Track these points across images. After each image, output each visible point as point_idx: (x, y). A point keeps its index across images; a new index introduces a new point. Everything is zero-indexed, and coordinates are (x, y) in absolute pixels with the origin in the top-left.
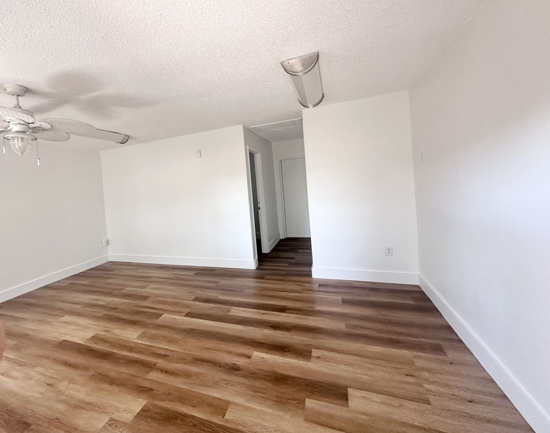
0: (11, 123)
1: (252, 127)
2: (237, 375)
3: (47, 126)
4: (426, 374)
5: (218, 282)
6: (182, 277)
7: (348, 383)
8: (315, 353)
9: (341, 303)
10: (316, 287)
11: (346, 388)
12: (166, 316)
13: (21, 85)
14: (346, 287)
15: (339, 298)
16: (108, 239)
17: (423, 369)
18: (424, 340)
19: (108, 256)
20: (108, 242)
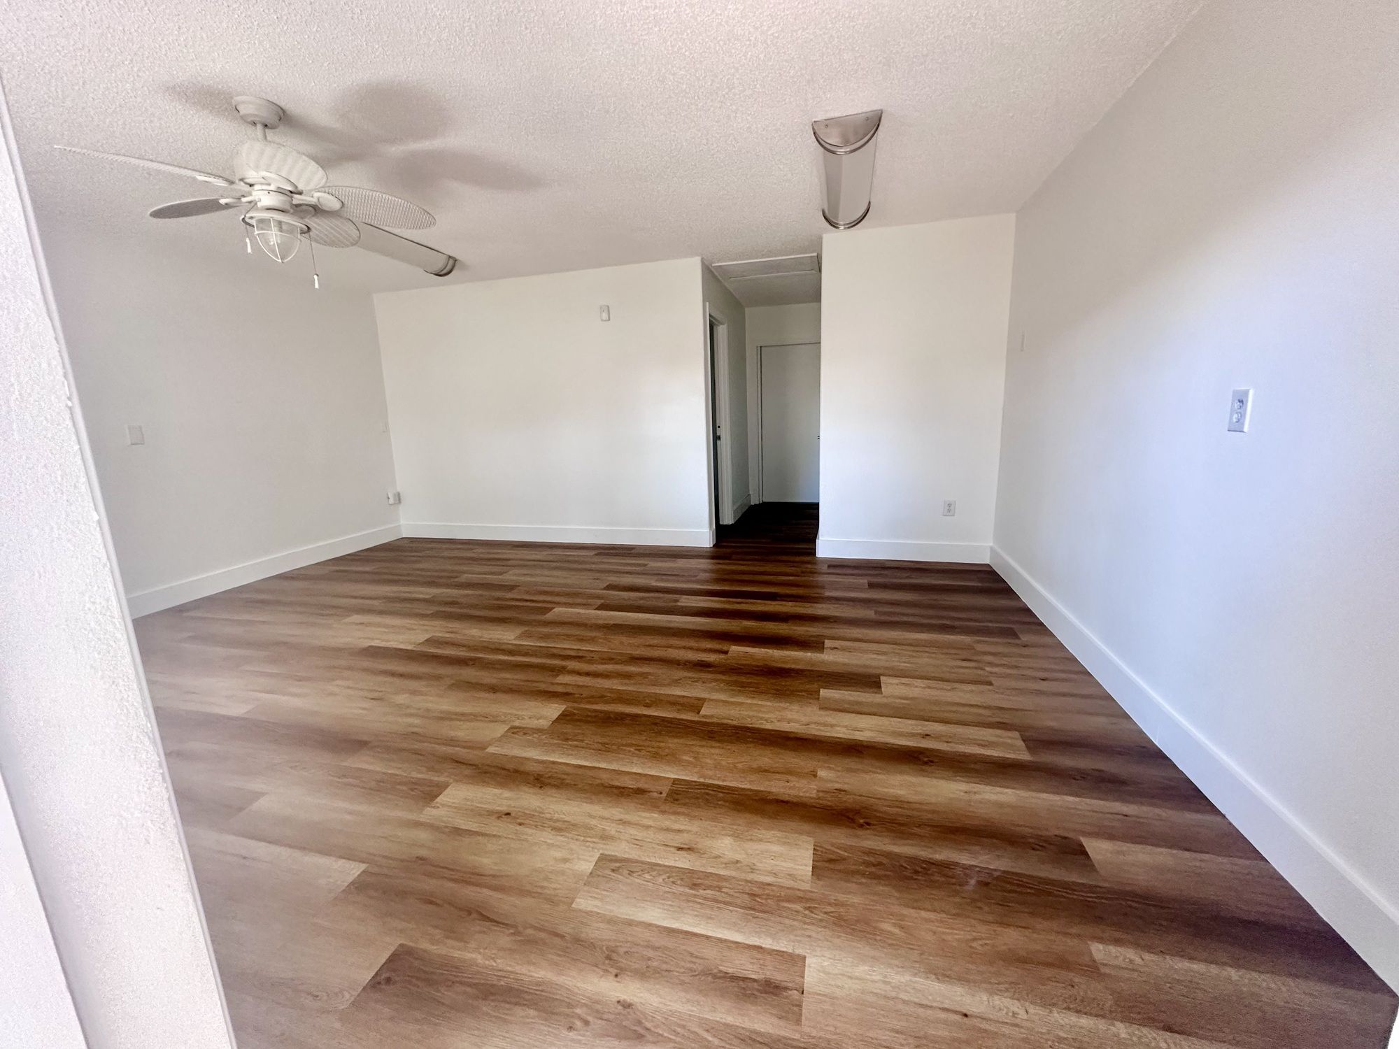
0: (256, 187)
1: (717, 264)
2: (709, 672)
3: (331, 203)
4: (989, 658)
5: (645, 565)
6: (570, 558)
7: (878, 671)
8: (828, 643)
9: (867, 587)
10: (825, 568)
11: (878, 676)
12: (557, 610)
13: (274, 102)
14: (875, 568)
15: (864, 581)
16: (399, 490)
17: (985, 653)
18: (990, 625)
19: (399, 526)
20: (399, 498)
